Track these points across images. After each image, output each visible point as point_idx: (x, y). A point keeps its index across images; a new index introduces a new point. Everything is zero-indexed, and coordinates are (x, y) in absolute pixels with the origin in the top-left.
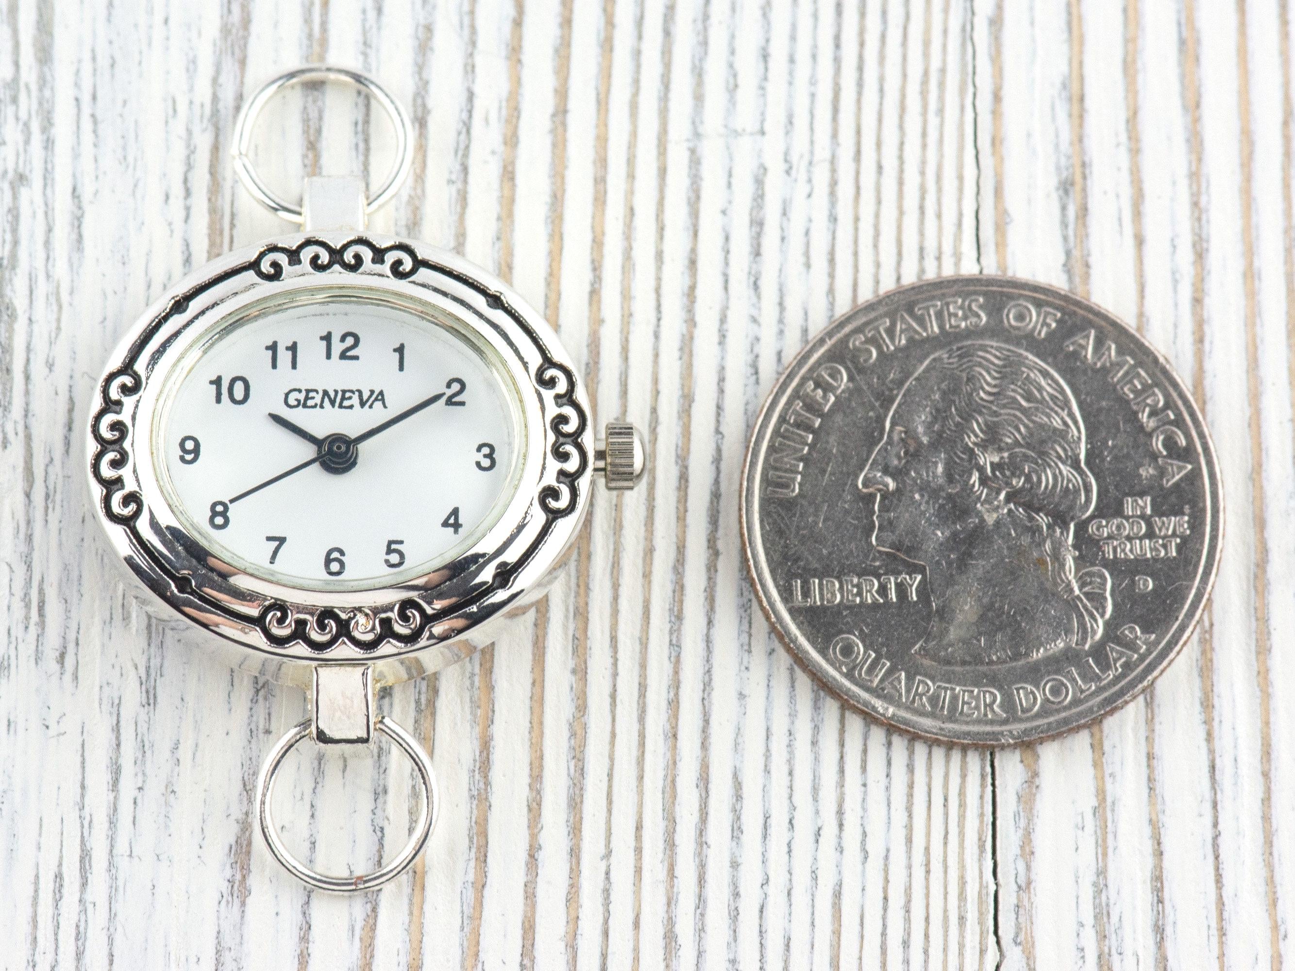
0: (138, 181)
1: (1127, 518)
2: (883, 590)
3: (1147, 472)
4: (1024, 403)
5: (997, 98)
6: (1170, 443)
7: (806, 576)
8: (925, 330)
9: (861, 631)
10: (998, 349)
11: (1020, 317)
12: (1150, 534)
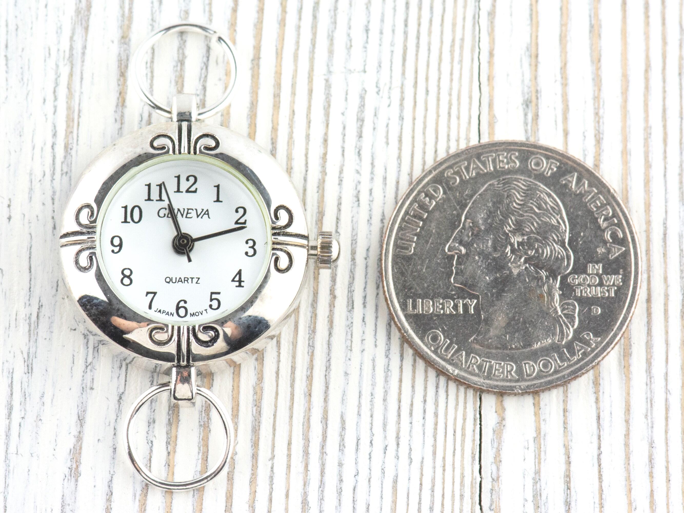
0: (29, 91)
1: (589, 275)
2: (456, 307)
3: (601, 250)
4: (537, 210)
5: (491, 54)
6: (614, 236)
7: (415, 297)
8: (486, 168)
9: (443, 328)
10: (524, 180)
11: (537, 164)
12: (601, 284)
